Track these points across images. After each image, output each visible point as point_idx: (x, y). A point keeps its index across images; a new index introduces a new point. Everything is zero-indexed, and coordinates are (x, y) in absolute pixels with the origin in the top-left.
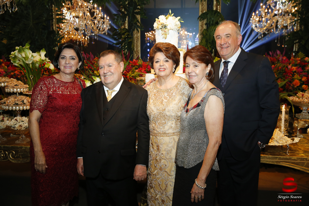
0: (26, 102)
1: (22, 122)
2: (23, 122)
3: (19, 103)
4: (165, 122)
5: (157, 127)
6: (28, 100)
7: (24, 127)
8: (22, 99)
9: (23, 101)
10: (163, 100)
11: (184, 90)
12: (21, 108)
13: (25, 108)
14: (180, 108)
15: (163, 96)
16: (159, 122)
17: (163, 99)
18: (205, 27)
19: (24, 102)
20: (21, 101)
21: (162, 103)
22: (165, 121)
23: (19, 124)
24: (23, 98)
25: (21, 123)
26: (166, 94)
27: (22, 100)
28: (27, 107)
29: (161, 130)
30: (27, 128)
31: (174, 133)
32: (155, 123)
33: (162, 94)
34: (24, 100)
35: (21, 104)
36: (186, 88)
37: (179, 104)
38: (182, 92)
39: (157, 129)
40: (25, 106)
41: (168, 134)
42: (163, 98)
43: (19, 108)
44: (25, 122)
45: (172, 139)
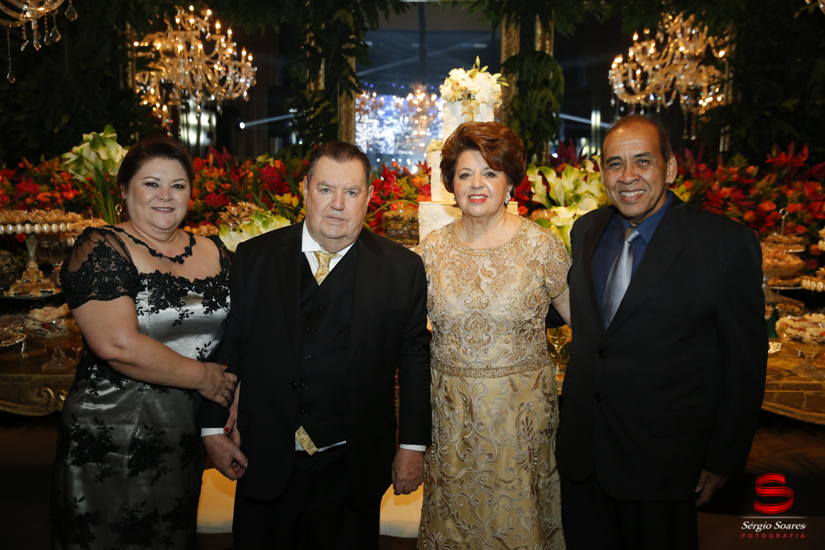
4: (488, 337)
5: (465, 352)
10: (480, 280)
11: (537, 253)
14: (527, 302)
15: (480, 267)
16: (470, 338)
17: (481, 276)
18: (514, 90)
21: (478, 286)
22: (486, 335)
26: (487, 263)
29: (478, 360)
31: (512, 368)
32: (457, 340)
33: (477, 263)
36: (541, 248)
37: (527, 290)
38: (533, 259)
39: (464, 357)
41: (497, 369)
42: (479, 272)
45: (508, 383)
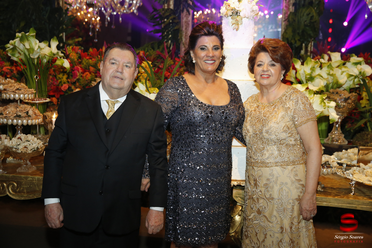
0: (32, 114)
1: (27, 142)
2: (29, 143)
3: (23, 115)
6: (34, 111)
7: (31, 148)
8: (26, 109)
9: (27, 113)
12: (25, 122)
13: (30, 122)
19: (29, 114)
20: (24, 112)
22: (263, 145)
23: (23, 144)
24: (27, 107)
25: (26, 144)
27: (27, 111)
28: (32, 121)
29: (259, 158)
30: (35, 150)
31: (276, 163)
32: (251, 148)
34: (29, 111)
35: (24, 116)
39: (254, 156)
40: (29, 119)
41: (268, 163)
43: (22, 122)
44: (32, 142)
